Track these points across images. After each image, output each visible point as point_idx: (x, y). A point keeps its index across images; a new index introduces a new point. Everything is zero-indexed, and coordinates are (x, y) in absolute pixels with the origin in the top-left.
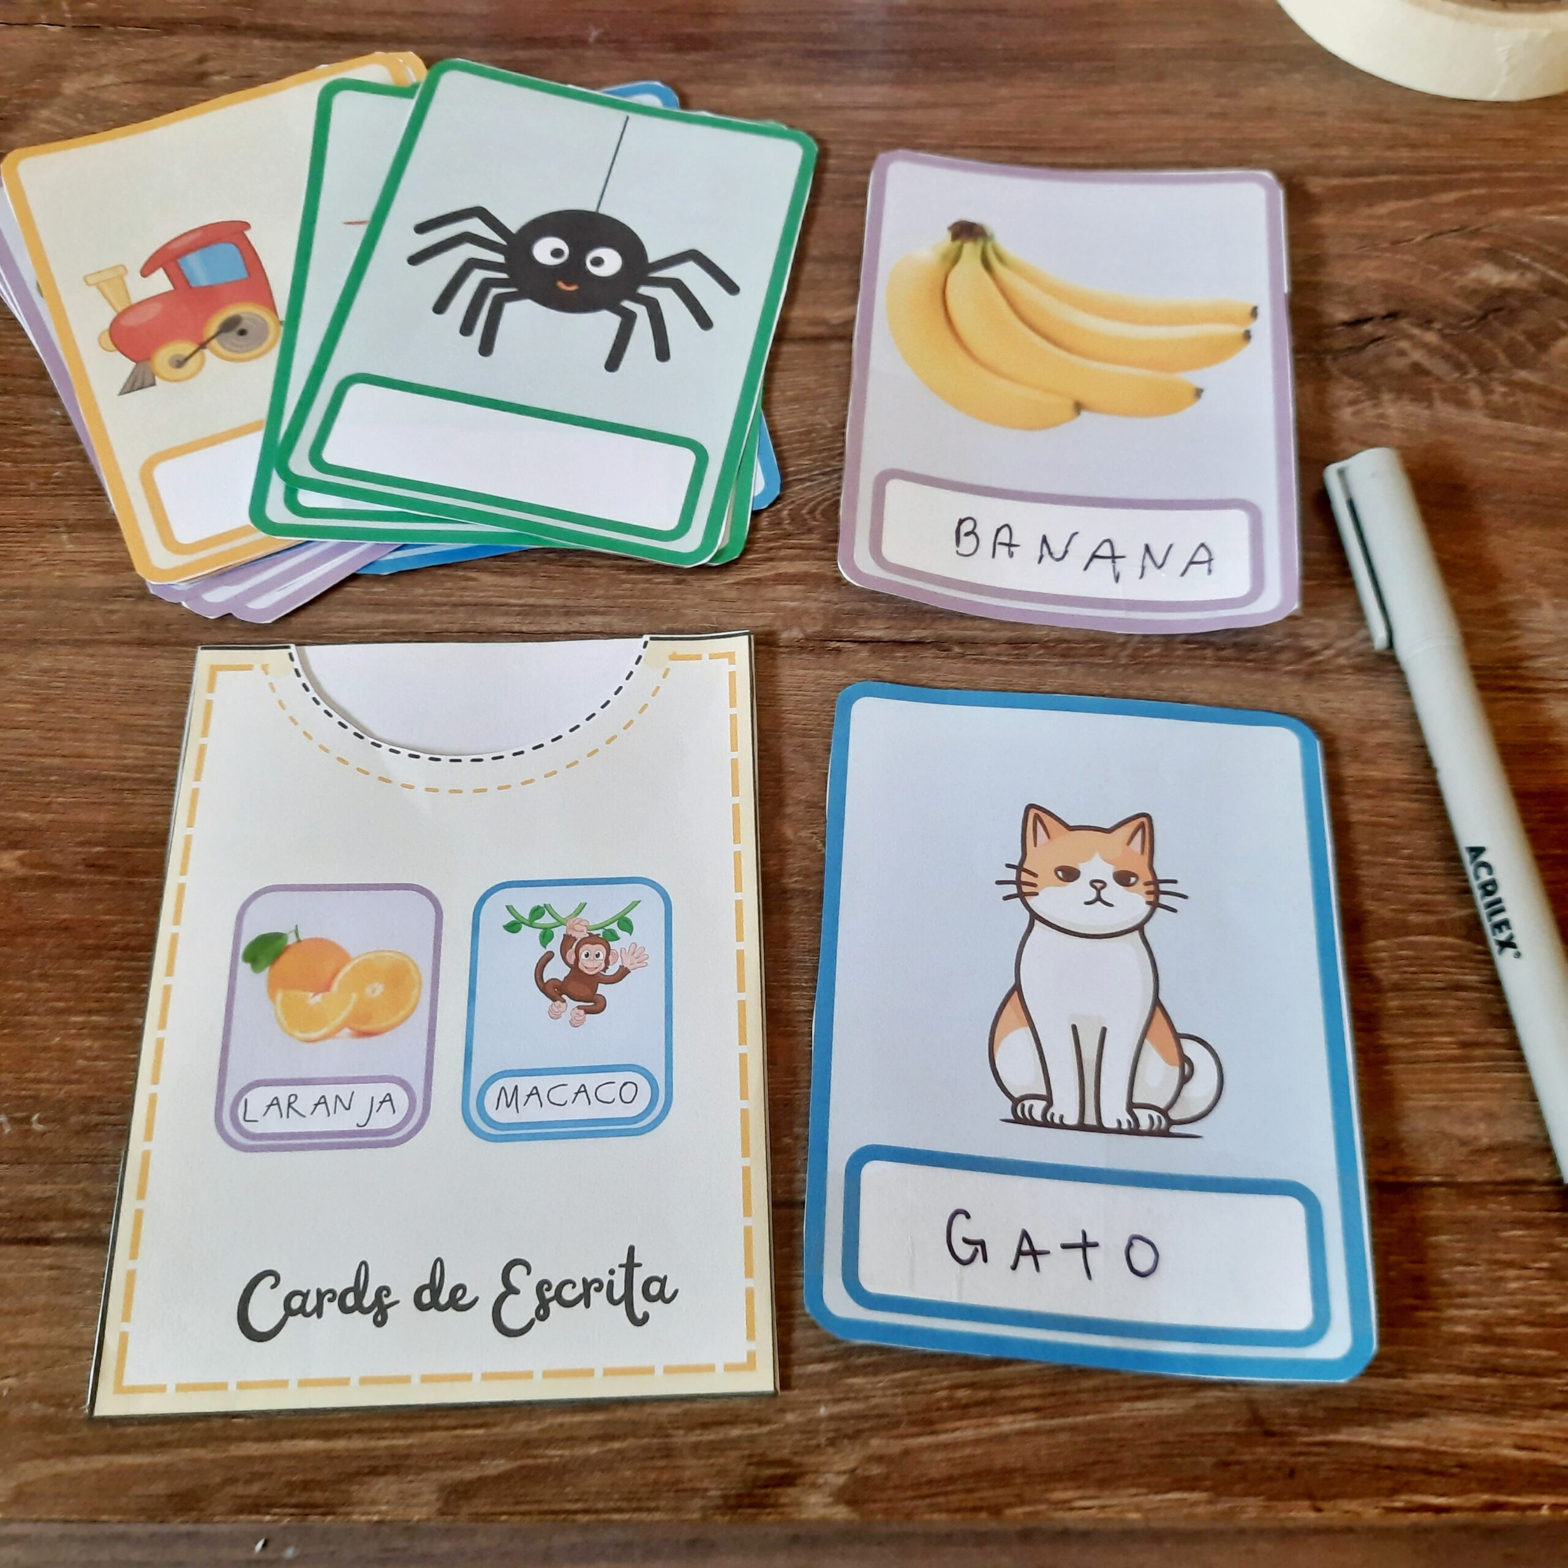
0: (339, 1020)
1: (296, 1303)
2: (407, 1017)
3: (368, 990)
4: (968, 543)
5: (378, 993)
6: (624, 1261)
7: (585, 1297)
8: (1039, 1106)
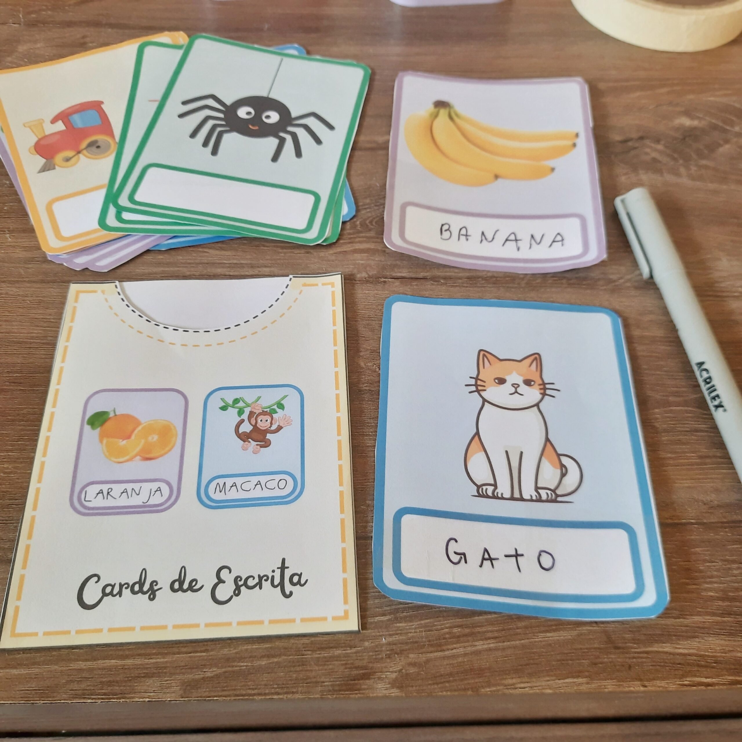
0: (135, 453)
1: (108, 590)
2: (170, 450)
3: (150, 438)
4: (446, 235)
5: (155, 439)
6: (280, 566)
7: (260, 584)
8: (490, 489)
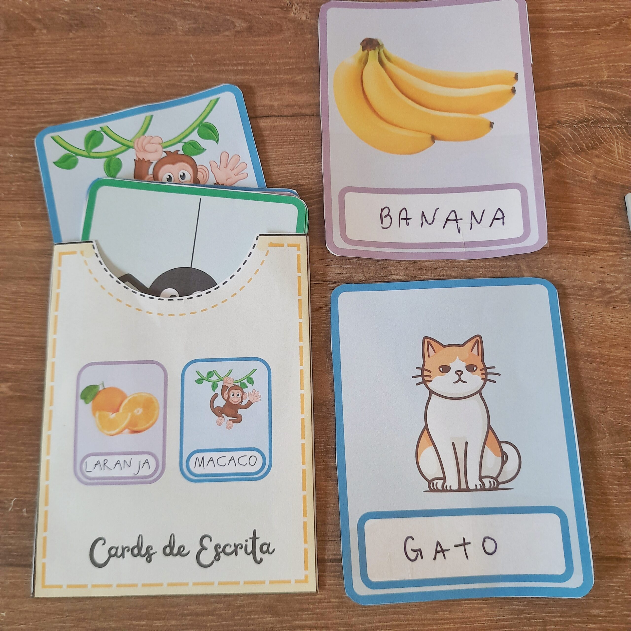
0: (123, 425)
1: (113, 551)
2: (153, 424)
3: (135, 411)
5: (140, 413)
6: (252, 536)
7: (235, 552)
8: (440, 483)
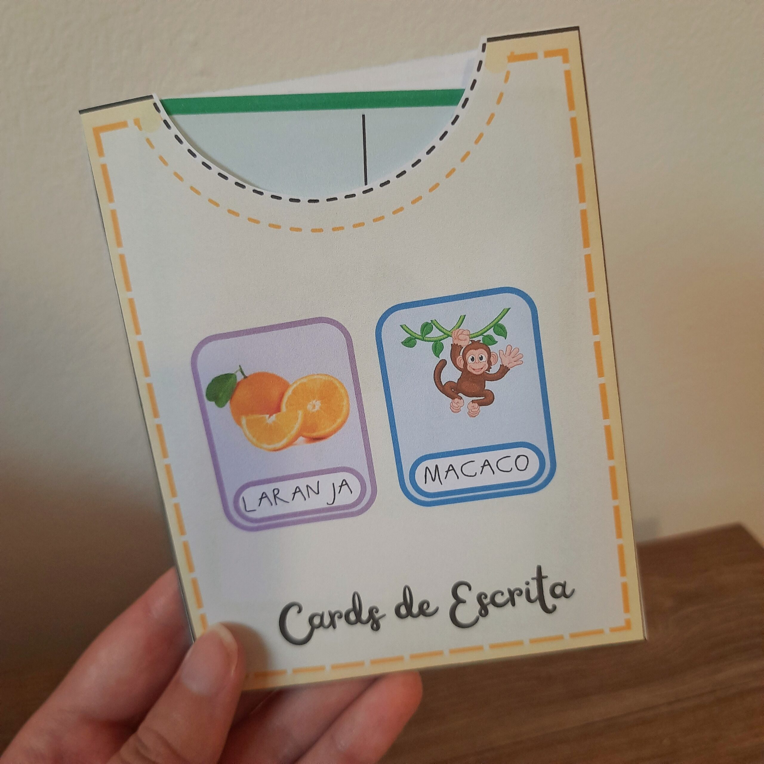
0: (294, 432)
1: (317, 621)
2: (344, 422)
3: (309, 407)
5: (317, 408)
6: (535, 575)
7: (511, 601)
